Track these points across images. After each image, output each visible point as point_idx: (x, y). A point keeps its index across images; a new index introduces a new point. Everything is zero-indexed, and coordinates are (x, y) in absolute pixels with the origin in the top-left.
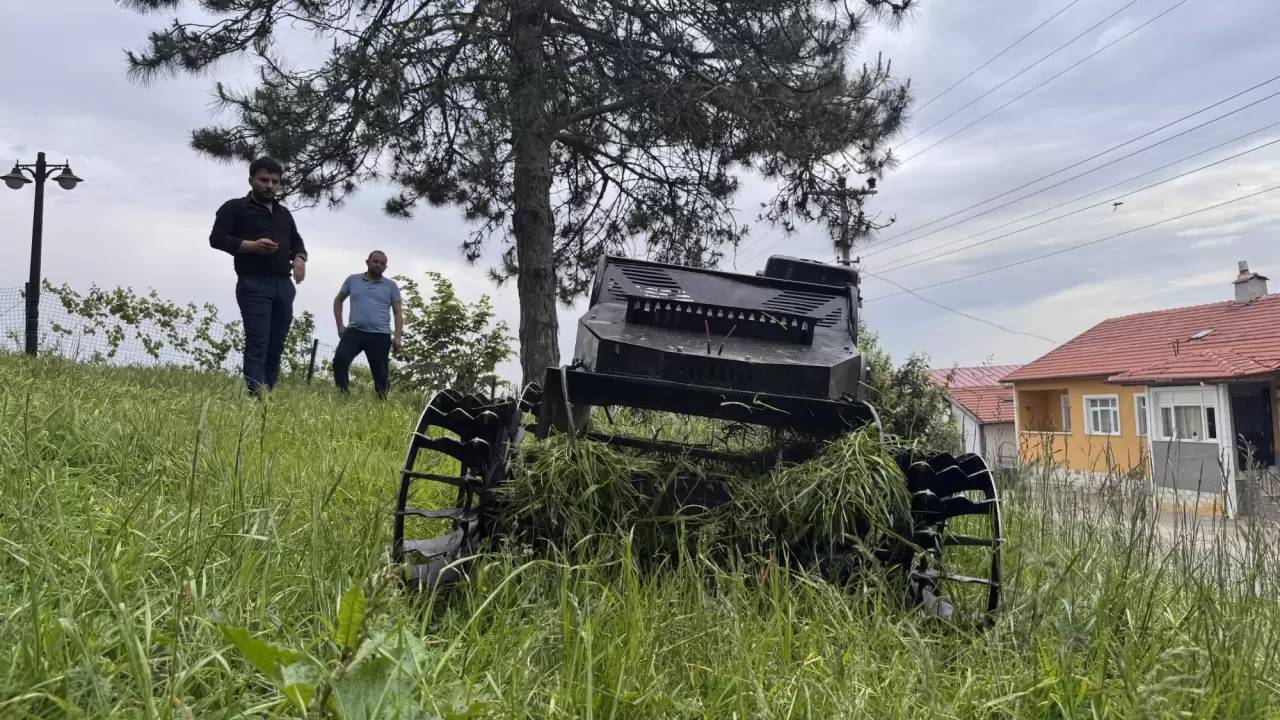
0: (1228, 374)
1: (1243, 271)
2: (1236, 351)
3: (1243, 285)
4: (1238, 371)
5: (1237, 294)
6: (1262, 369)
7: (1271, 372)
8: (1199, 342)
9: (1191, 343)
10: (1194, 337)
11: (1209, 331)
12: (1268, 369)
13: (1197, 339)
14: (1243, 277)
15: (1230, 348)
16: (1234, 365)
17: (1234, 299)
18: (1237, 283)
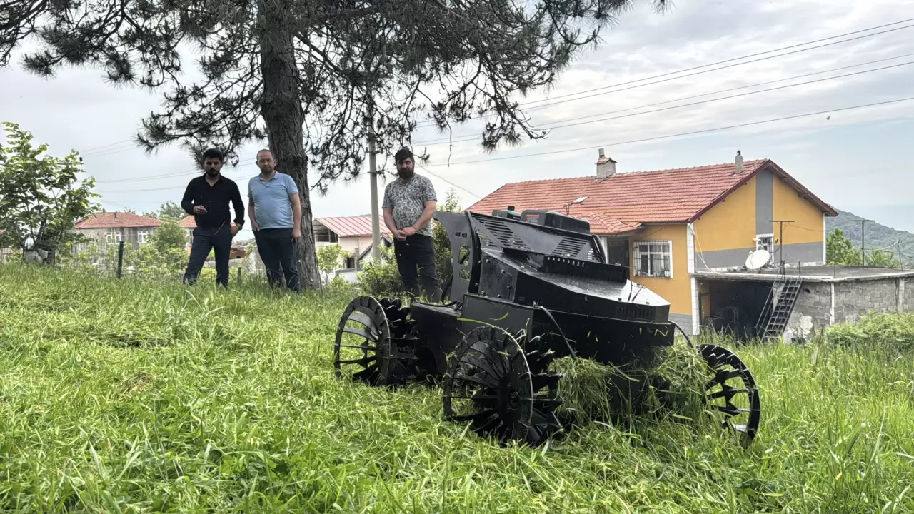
0: (609, 231)
1: (601, 156)
2: (608, 214)
3: (603, 166)
4: (616, 229)
5: (598, 172)
6: (629, 228)
7: (634, 230)
8: (579, 206)
9: (573, 206)
10: (575, 201)
11: (584, 198)
12: (632, 228)
13: (577, 203)
14: (602, 160)
15: (603, 211)
16: (612, 225)
17: (595, 174)
18: (598, 164)
